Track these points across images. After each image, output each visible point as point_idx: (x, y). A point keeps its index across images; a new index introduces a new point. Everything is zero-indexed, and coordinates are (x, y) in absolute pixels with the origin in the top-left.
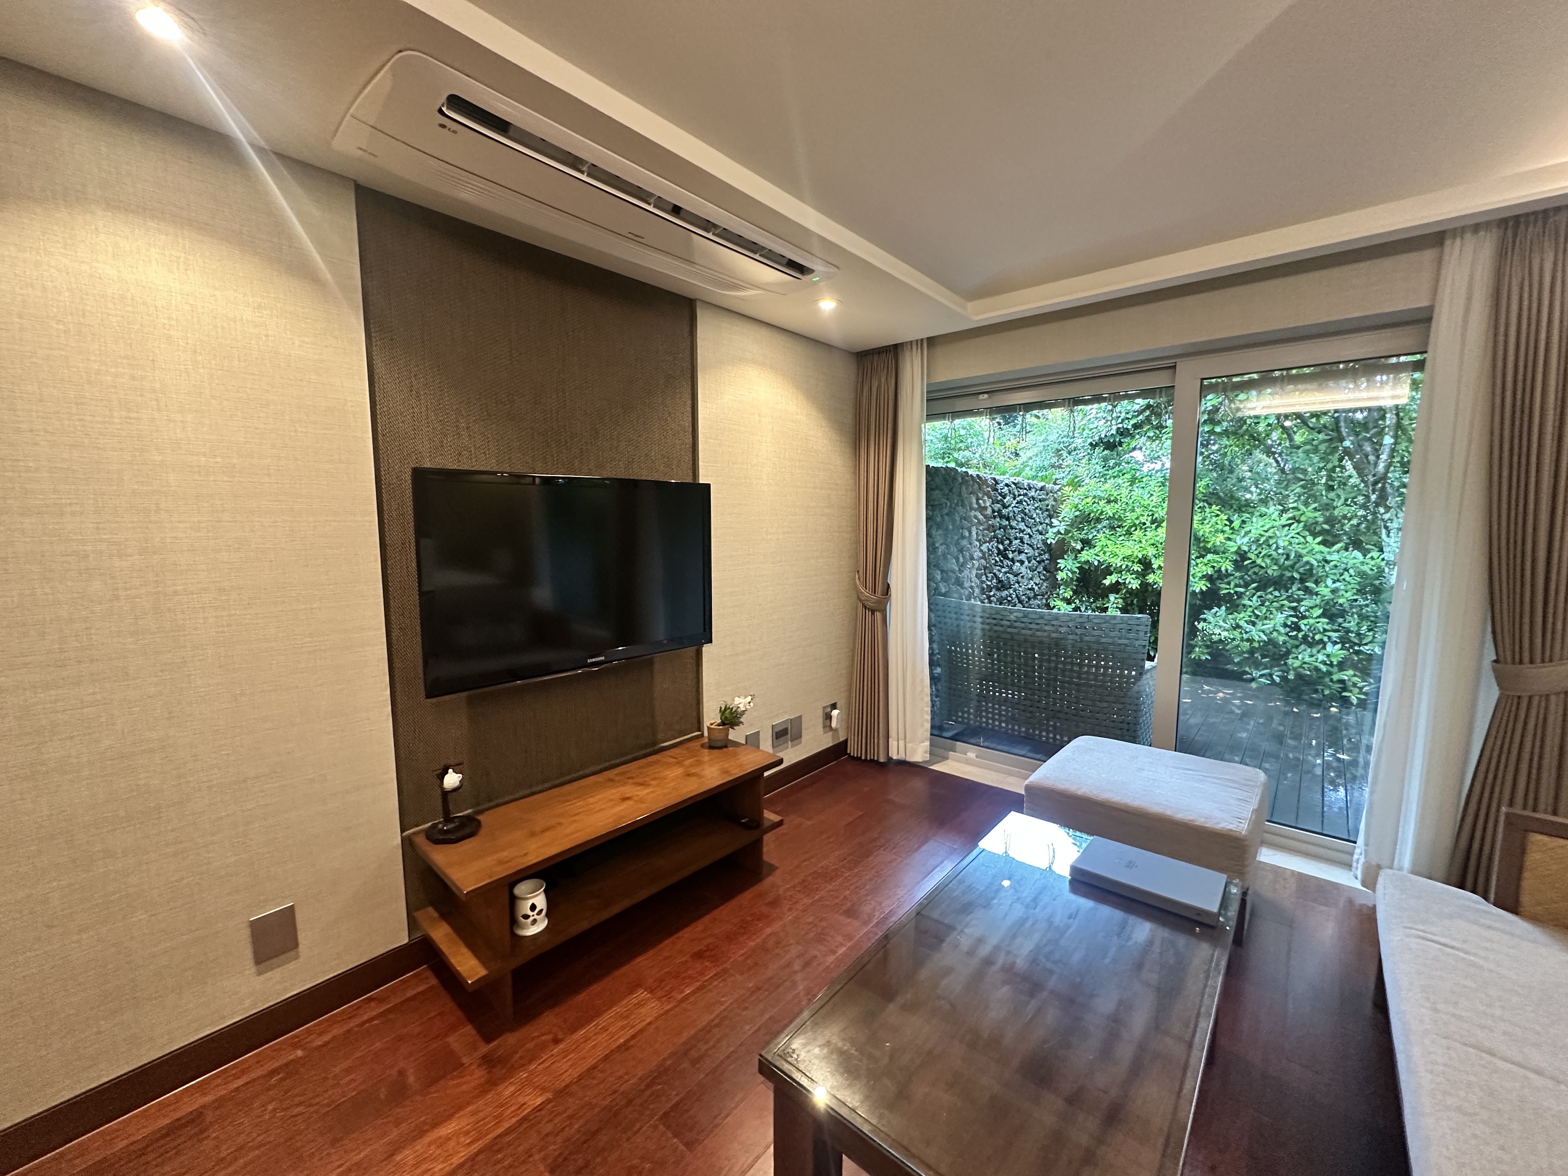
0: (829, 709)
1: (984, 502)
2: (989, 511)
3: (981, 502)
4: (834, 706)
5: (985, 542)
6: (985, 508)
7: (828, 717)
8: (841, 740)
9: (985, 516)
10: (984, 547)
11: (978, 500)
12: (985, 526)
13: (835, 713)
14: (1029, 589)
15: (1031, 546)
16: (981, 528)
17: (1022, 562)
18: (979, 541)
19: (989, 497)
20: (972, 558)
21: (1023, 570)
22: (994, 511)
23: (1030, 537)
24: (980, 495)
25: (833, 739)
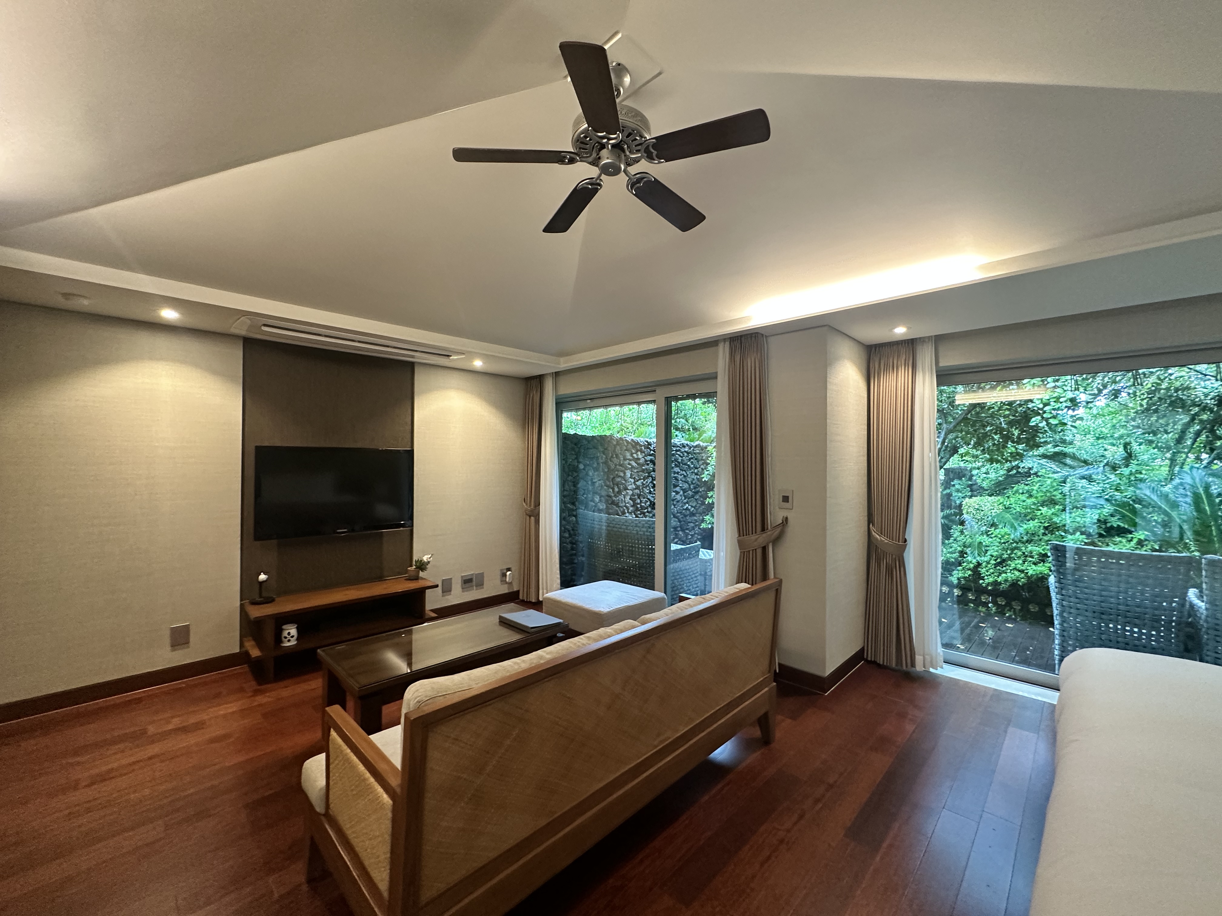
0: (505, 571)
1: (637, 455)
2: (642, 461)
3: (635, 455)
4: (509, 569)
5: (640, 479)
6: (639, 459)
7: (504, 575)
8: (515, 590)
9: (638, 464)
10: (639, 483)
11: (632, 454)
12: (640, 469)
13: (508, 573)
14: (684, 509)
15: (685, 482)
16: (635, 471)
17: (677, 493)
18: (634, 478)
19: (642, 452)
20: (626, 489)
21: (678, 497)
22: (646, 461)
23: (685, 476)
24: (634, 451)
25: (509, 589)
